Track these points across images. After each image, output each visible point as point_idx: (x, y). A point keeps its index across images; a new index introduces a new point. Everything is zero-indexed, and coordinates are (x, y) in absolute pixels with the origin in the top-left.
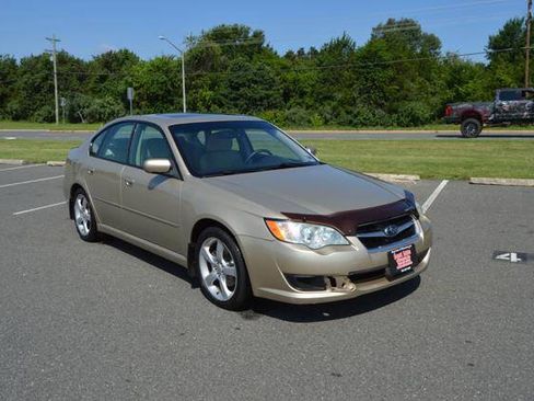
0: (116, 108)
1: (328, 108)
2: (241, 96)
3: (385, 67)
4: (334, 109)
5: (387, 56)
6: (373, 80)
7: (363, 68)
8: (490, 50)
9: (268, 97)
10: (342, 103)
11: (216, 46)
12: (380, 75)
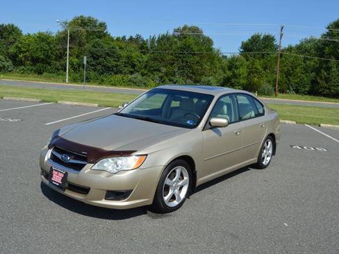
0: (7, 64)
1: (157, 77)
2: (100, 64)
3: (194, 54)
4: (161, 77)
5: (195, 48)
6: (187, 62)
7: (181, 54)
8: (242, 50)
9: (117, 66)
10: (166, 74)
11: (83, 30)
12: (191, 59)
